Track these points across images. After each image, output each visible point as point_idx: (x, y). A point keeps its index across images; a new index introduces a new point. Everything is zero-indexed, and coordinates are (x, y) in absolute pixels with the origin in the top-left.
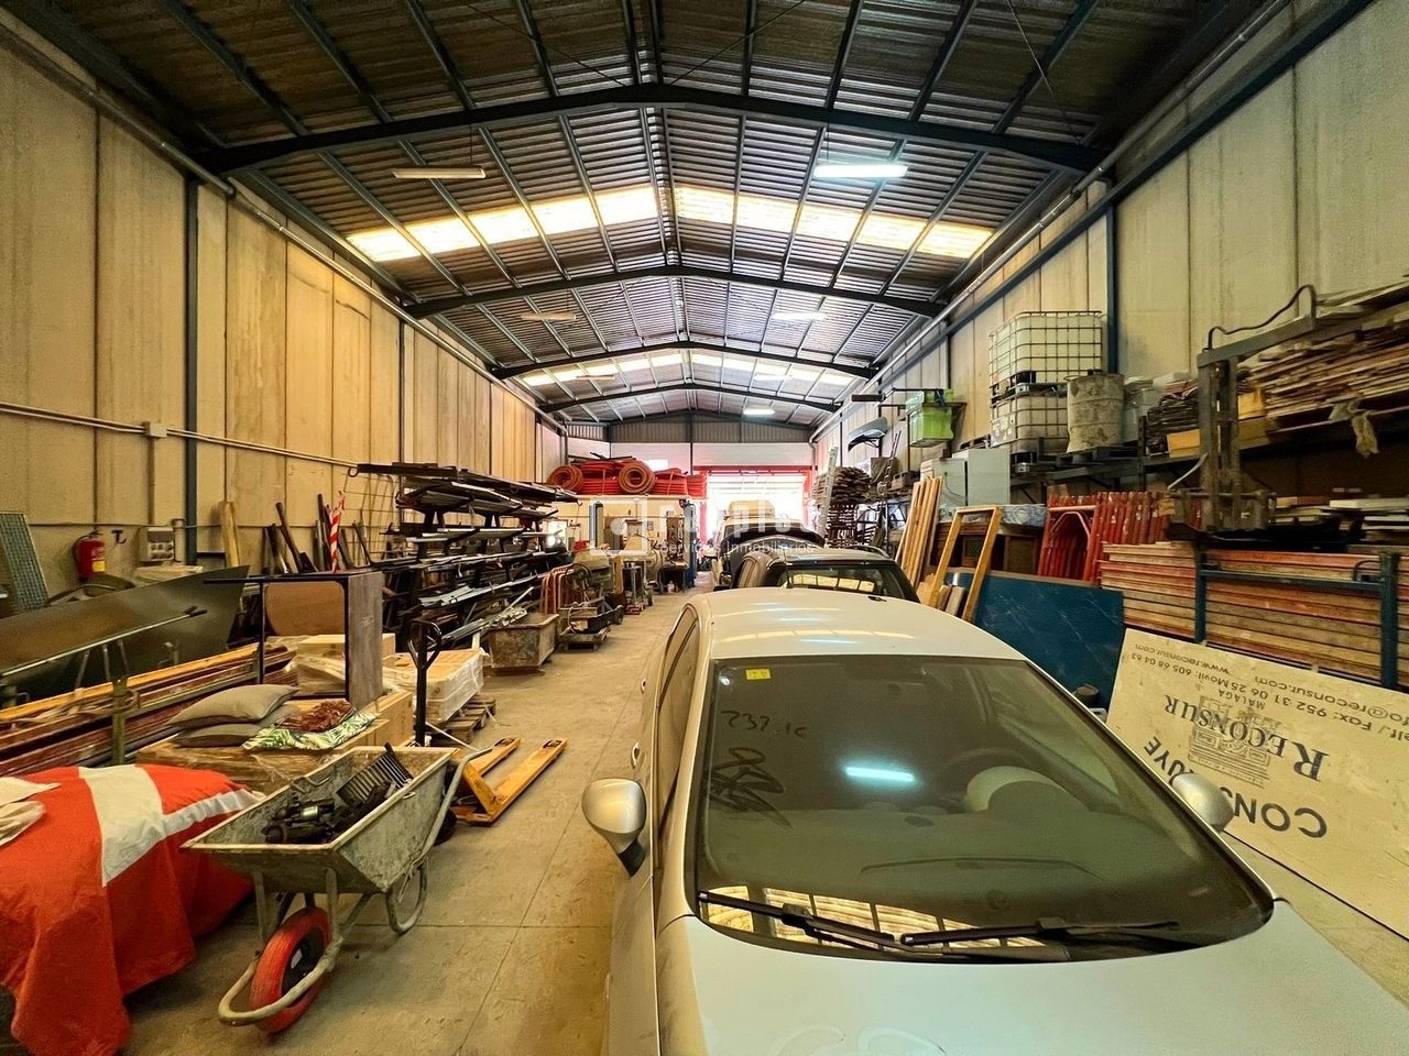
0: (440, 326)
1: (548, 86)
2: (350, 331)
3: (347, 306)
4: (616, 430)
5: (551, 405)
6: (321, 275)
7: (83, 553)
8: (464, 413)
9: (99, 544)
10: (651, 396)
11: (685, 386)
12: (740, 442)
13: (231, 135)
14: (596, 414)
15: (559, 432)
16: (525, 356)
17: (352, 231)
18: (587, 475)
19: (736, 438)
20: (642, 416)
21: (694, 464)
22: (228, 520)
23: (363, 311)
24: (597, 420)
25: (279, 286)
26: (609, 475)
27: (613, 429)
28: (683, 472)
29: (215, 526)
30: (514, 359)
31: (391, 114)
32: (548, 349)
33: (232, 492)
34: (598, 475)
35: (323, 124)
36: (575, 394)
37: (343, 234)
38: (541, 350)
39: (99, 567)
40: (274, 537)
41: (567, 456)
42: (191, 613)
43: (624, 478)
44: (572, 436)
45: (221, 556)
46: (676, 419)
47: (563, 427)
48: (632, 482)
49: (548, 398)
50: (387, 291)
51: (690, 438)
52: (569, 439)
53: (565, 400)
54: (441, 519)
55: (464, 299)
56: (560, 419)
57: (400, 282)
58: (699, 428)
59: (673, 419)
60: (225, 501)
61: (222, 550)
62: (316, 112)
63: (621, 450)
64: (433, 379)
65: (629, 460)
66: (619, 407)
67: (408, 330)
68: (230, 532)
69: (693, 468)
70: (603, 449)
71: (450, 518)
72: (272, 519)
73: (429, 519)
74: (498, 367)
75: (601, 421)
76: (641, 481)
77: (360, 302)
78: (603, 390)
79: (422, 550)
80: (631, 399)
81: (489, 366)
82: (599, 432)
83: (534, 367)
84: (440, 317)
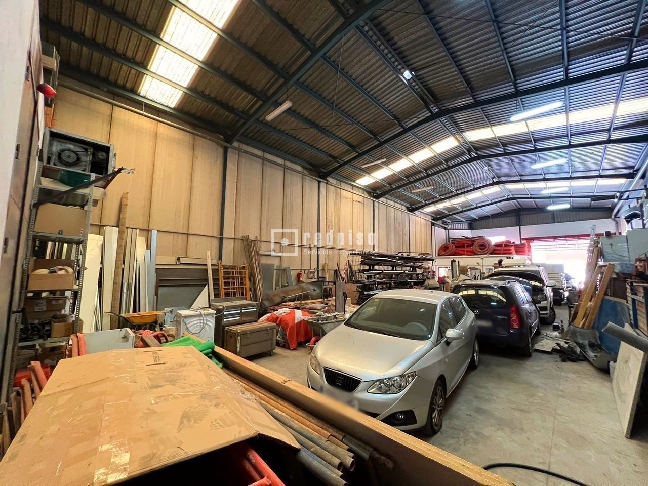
0: (387, 199)
1: (402, 127)
2: (357, 208)
3: (357, 201)
4: (475, 224)
5: (438, 218)
6: (349, 195)
7: (299, 276)
8: (398, 227)
9: (301, 274)
10: (489, 206)
11: (508, 199)
12: (555, 223)
13: (327, 168)
14: (463, 218)
15: (445, 228)
16: (421, 202)
17: (356, 179)
18: (457, 247)
19: (551, 221)
20: (488, 216)
21: (522, 238)
22: (326, 268)
23: (361, 201)
24: (464, 220)
25: (338, 201)
26: (468, 246)
27: (472, 224)
28: (512, 242)
29: (323, 270)
30: (417, 204)
31: (361, 150)
32: (430, 197)
33: (327, 260)
34: (463, 246)
35: (346, 159)
36: (449, 212)
37: (354, 181)
38: (427, 198)
39: (301, 279)
40: (336, 272)
41: (449, 238)
42: (314, 290)
43: (475, 247)
44: (452, 229)
45: (324, 278)
46: (510, 215)
47: (446, 226)
48: (481, 249)
49: (437, 215)
50: (369, 193)
51: (519, 224)
52: (450, 231)
53: (444, 215)
54: (373, 268)
55: (393, 189)
56: (444, 223)
57: (372, 189)
58: (524, 219)
59: (508, 215)
60: (326, 263)
61: (324, 276)
62: (344, 157)
63: (477, 233)
64: (385, 217)
65: (481, 238)
66: (473, 214)
67: (376, 204)
68: (326, 272)
69: (521, 239)
70: (468, 234)
71: (377, 267)
72: (336, 268)
73: (370, 268)
74: (411, 207)
75: (466, 221)
76: (485, 249)
77: (360, 199)
78: (462, 208)
79: (369, 277)
80: (479, 209)
81: (408, 208)
82: (466, 226)
83: (426, 205)
84: (387, 196)
